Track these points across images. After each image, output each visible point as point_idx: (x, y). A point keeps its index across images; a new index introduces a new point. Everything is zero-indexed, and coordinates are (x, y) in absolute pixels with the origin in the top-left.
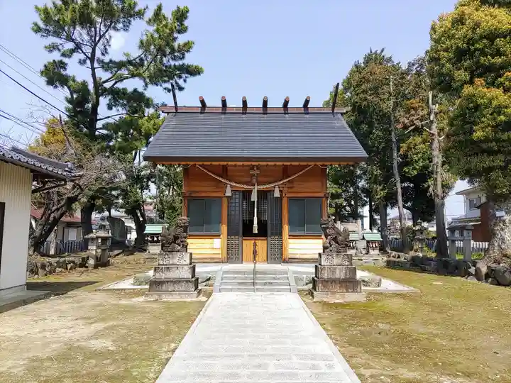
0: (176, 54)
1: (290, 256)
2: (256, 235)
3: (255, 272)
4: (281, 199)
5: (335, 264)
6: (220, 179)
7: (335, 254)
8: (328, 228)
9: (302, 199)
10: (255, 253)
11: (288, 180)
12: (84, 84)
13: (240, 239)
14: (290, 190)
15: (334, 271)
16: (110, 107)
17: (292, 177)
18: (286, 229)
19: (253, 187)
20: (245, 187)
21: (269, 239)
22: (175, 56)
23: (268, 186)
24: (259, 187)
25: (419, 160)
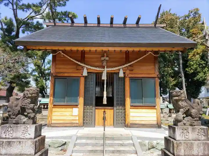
0: (61, 2)
1: (131, 122)
2: (105, 105)
3: (104, 138)
4: (124, 78)
5: (190, 138)
6: (79, 63)
7: (190, 128)
8: (180, 100)
9: (141, 79)
10: (104, 119)
11: (129, 64)
12: (11, 20)
13: (94, 108)
14: (131, 72)
15: (191, 147)
16: (23, 32)
17: (133, 63)
18: (128, 101)
19: (103, 70)
20: (98, 69)
21: (115, 108)
22: (60, 3)
23: (115, 69)
24: (108, 69)
25: (194, 64)
